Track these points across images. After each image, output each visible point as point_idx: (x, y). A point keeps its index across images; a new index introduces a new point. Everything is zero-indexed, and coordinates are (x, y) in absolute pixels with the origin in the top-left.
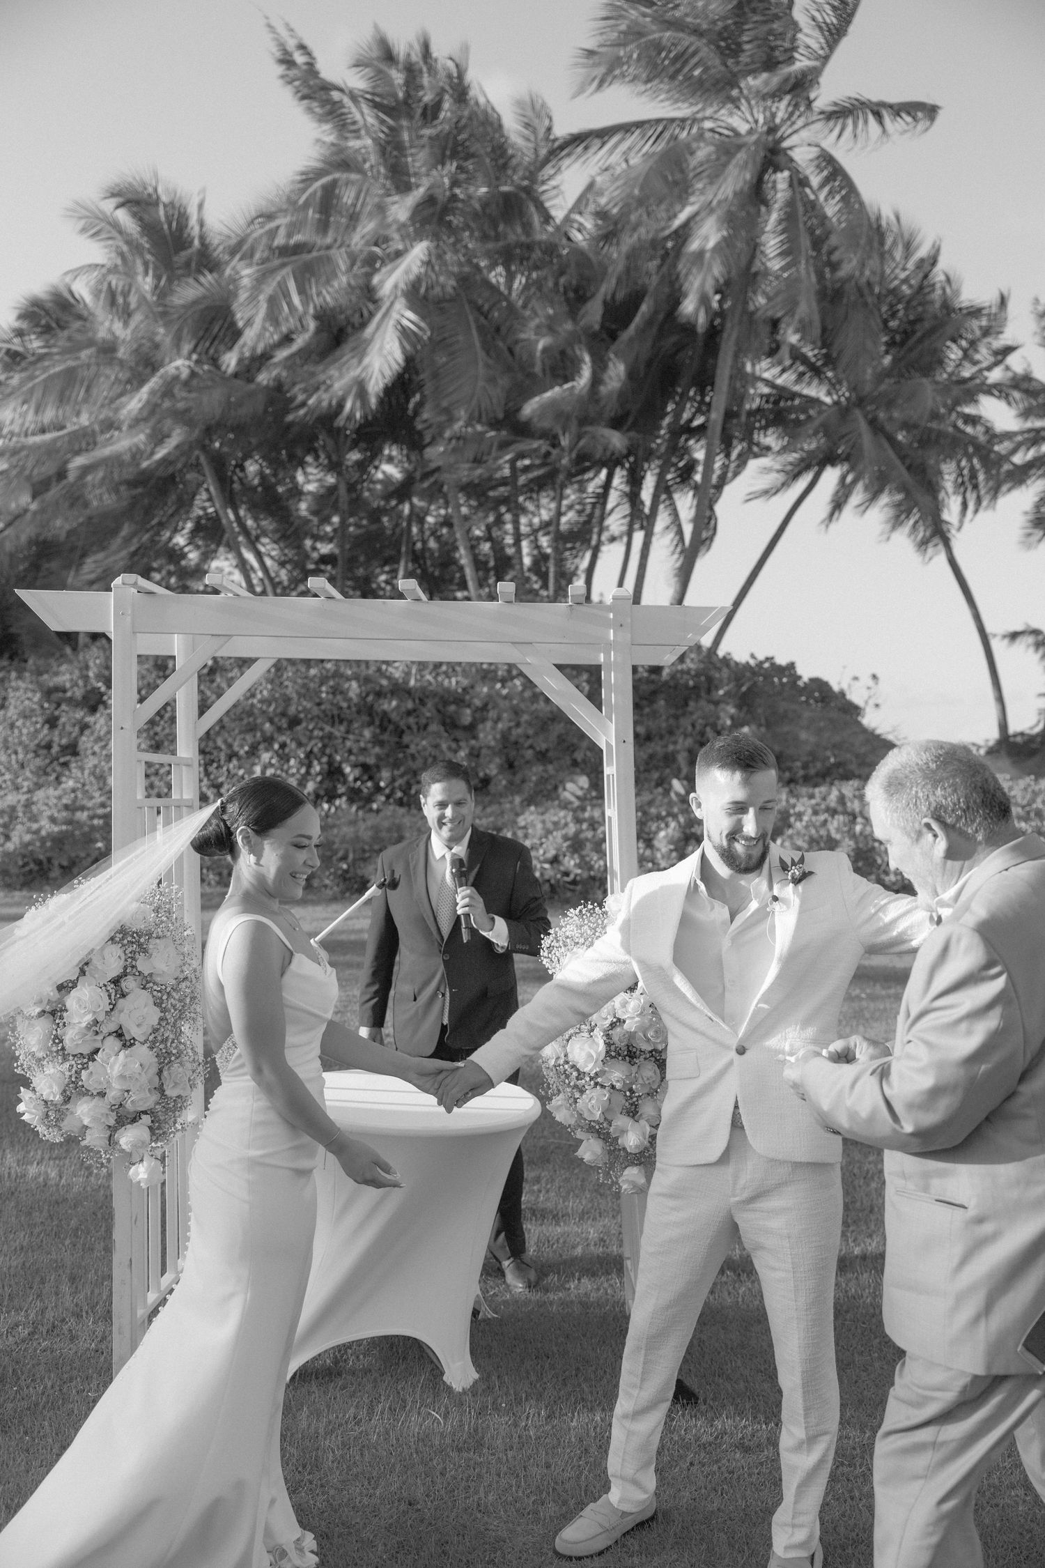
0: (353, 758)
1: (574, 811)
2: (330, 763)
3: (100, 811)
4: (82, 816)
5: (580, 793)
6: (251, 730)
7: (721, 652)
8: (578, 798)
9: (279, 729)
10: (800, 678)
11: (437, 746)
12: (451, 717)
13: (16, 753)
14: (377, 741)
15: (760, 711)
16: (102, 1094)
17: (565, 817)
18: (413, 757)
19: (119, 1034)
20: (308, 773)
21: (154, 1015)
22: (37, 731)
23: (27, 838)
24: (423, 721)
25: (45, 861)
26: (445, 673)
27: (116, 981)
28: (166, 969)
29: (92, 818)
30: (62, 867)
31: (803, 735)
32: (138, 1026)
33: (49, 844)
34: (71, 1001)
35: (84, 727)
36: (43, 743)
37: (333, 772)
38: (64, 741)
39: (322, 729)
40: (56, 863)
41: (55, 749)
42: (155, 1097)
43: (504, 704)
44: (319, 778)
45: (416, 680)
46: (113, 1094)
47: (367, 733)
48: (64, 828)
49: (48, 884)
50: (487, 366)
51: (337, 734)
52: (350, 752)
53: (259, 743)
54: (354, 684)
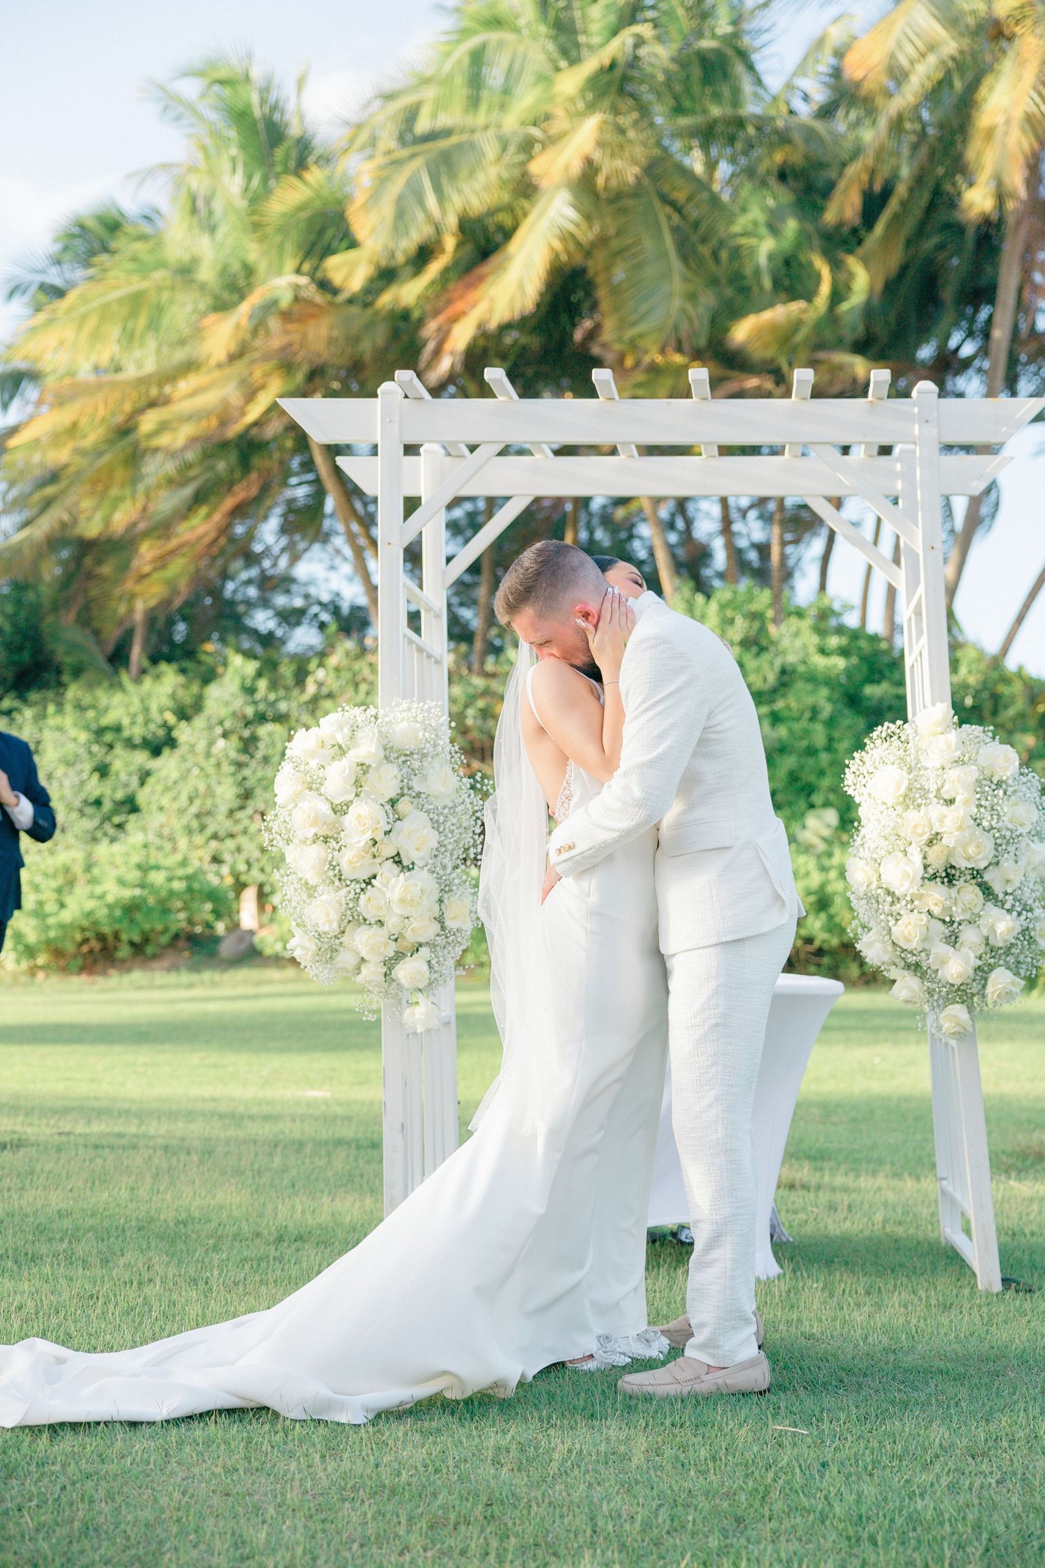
1: (819, 857)
3: (181, 872)
4: (157, 878)
5: (826, 832)
7: (1010, 664)
8: (824, 839)
16: (380, 923)
17: (806, 864)
19: (397, 860)
21: (432, 839)
22: (82, 783)
23: (90, 905)
25: (110, 938)
27: (393, 802)
28: (443, 790)
29: (170, 879)
30: (132, 944)
32: (417, 849)
33: (118, 913)
34: (349, 820)
35: (144, 776)
36: (92, 799)
38: (120, 795)
40: (124, 937)
41: (107, 806)
42: (436, 927)
46: (392, 923)
48: (137, 892)
49: (113, 966)
50: (686, 279)
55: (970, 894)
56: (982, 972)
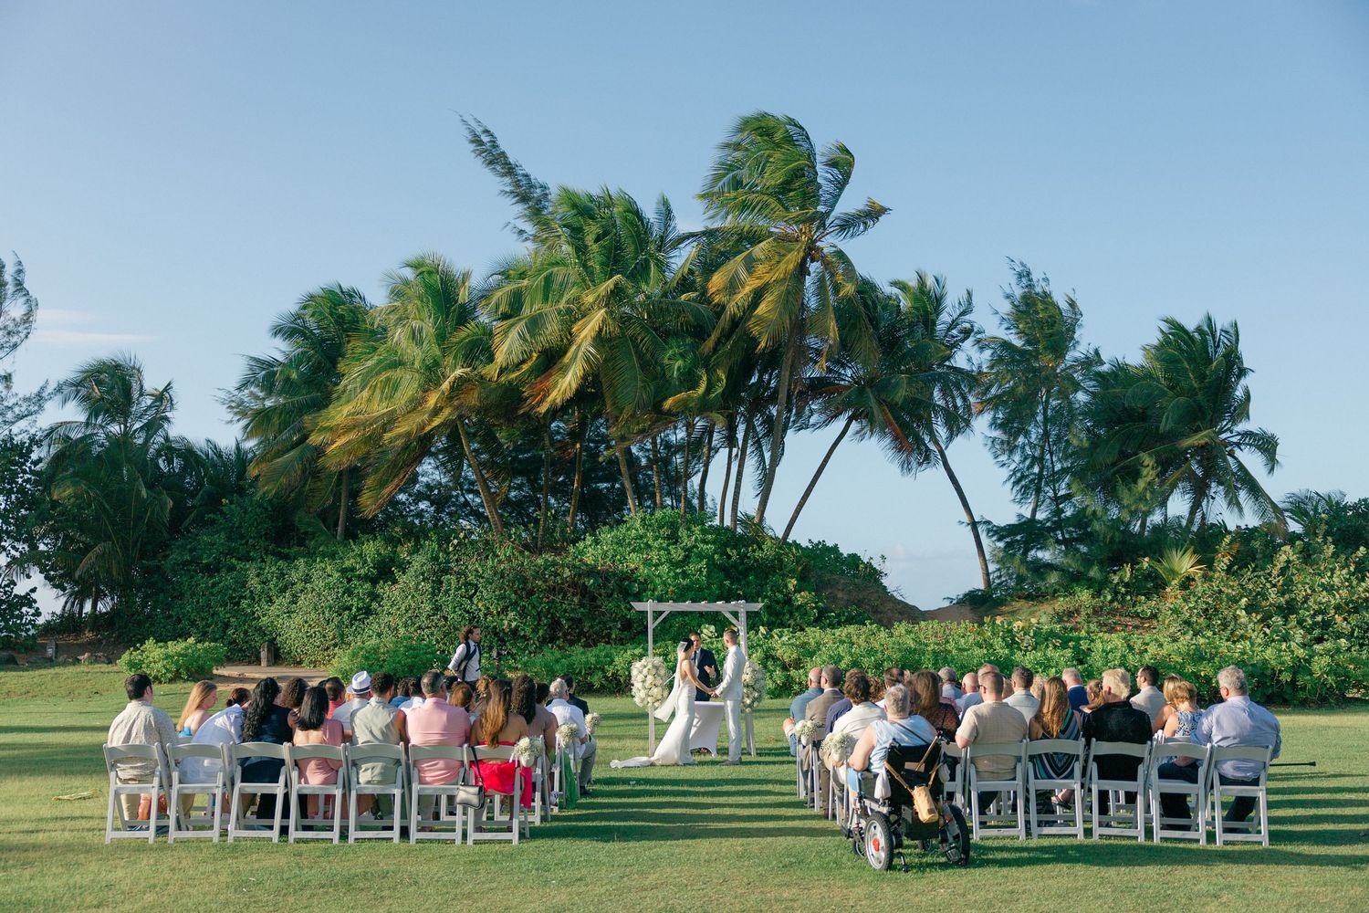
0: (567, 614)
2: (552, 618)
6: (503, 598)
7: (790, 540)
9: (521, 598)
10: (842, 554)
11: (618, 607)
12: (625, 589)
13: (324, 613)
14: (582, 605)
15: (812, 580)
18: (604, 614)
20: (539, 624)
24: (610, 592)
26: (619, 560)
27: (655, 676)
31: (840, 595)
34: (647, 678)
37: (555, 624)
39: (548, 598)
41: (354, 609)
43: (657, 581)
44: (545, 628)
45: (602, 566)
47: (576, 600)
50: (642, 378)
51: (558, 600)
52: (565, 611)
53: (507, 607)
54: (567, 570)
55: (751, 689)
56: (753, 702)
